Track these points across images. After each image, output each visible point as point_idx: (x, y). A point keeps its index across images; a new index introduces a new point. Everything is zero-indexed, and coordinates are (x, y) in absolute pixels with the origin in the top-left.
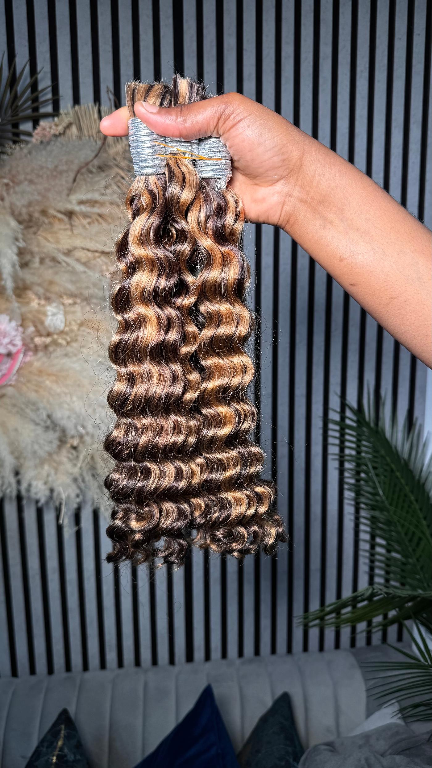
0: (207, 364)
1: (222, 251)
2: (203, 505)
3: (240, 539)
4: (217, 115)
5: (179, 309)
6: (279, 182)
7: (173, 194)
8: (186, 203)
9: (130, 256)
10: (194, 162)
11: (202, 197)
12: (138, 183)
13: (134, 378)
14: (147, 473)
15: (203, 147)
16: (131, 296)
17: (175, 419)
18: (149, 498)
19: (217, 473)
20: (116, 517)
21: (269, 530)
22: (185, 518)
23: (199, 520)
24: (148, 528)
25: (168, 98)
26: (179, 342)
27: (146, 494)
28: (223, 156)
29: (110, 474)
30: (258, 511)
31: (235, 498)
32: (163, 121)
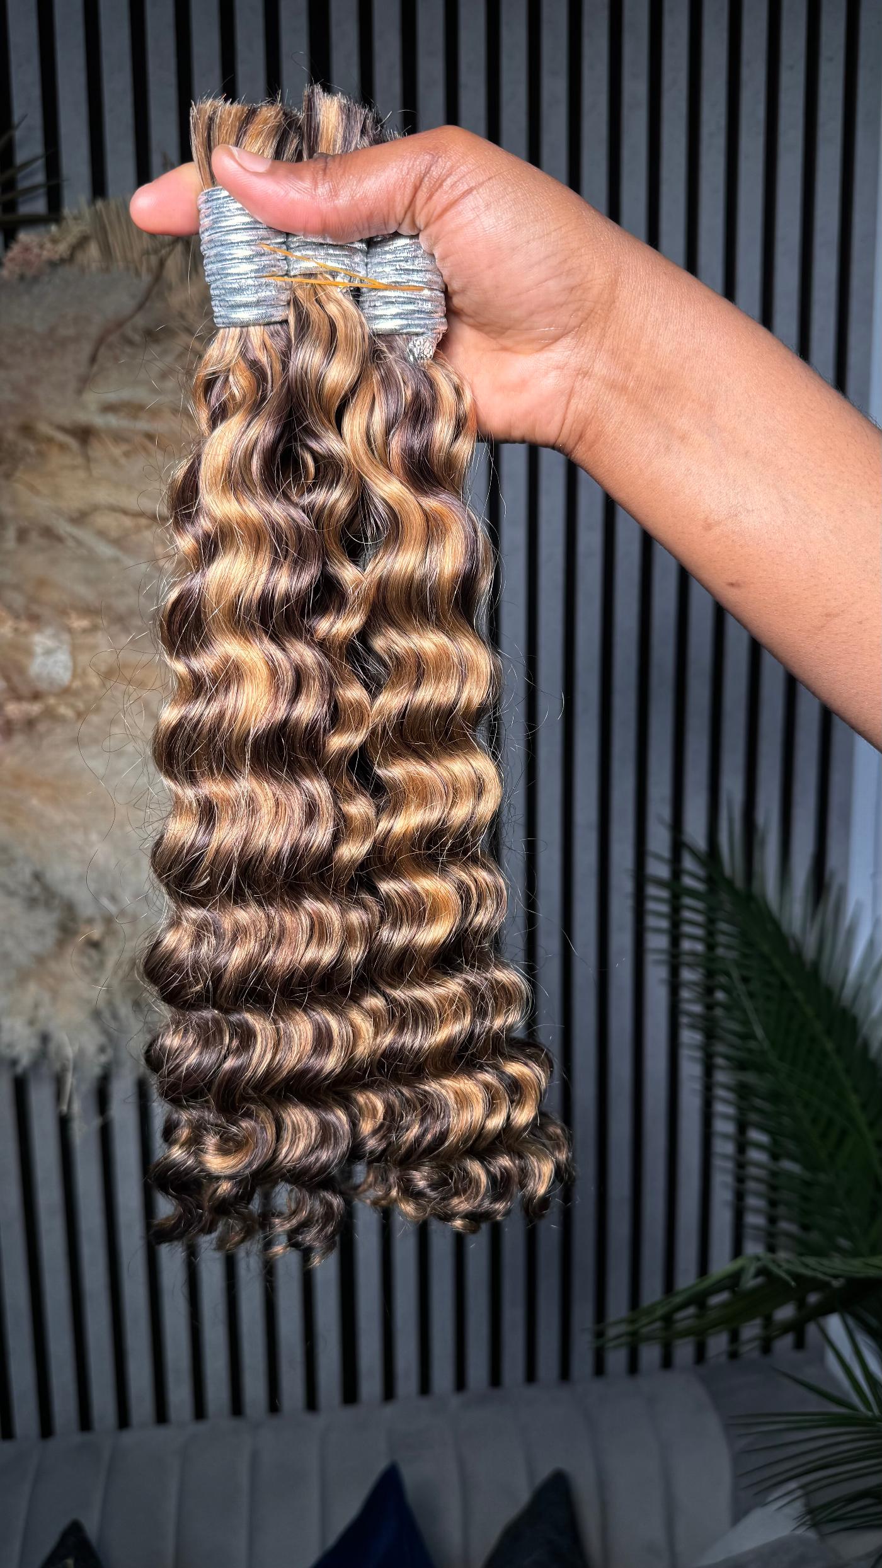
0: (390, 775)
1: (426, 508)
2: (380, 1108)
3: (469, 1187)
4: (412, 179)
5: (323, 646)
6: (558, 342)
7: (307, 369)
8: (338, 389)
9: (203, 517)
10: (356, 294)
11: (376, 377)
12: (223, 347)
13: (212, 814)
14: (246, 1037)
15: (376, 260)
16: (205, 615)
17: (315, 909)
18: (250, 1098)
19: (415, 1033)
20: (173, 1136)
21: (536, 1164)
22: (336, 1143)
23: (372, 1144)
24: (247, 1172)
25: (295, 141)
26: (323, 726)
27: (244, 1088)
28: (424, 280)
29: (158, 1036)
30: (513, 1120)
31: (457, 1092)
32: (282, 193)
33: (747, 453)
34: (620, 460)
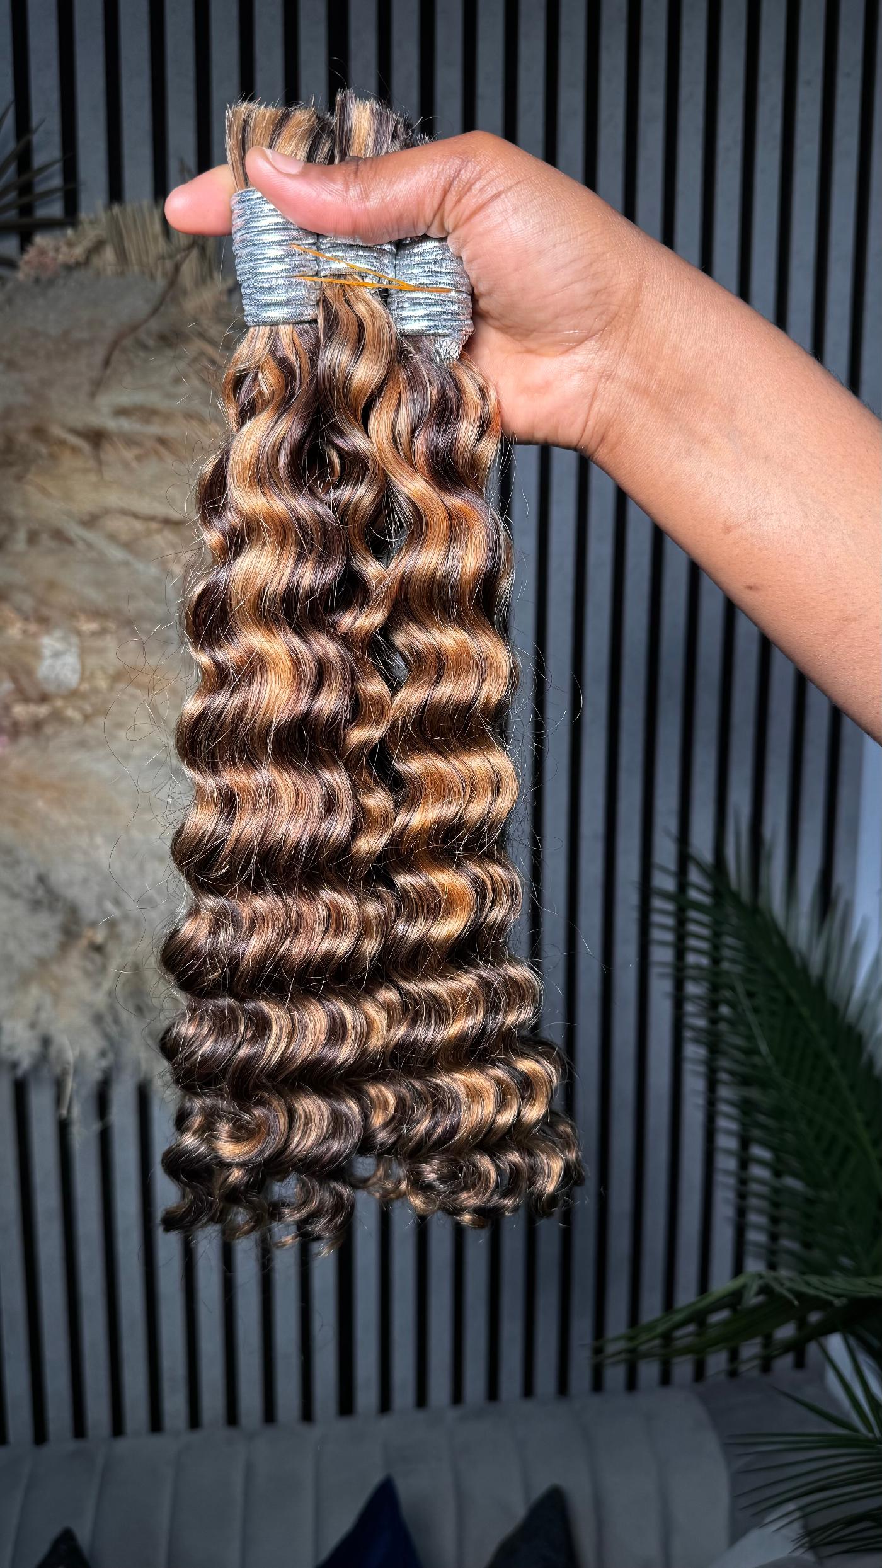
0: (409, 769)
1: (450, 507)
2: (392, 1100)
3: (478, 1182)
4: (442, 183)
5: (346, 639)
6: (583, 345)
7: (335, 367)
8: (364, 389)
9: (230, 511)
10: (384, 295)
11: (403, 376)
12: (253, 345)
13: (233, 803)
14: (262, 1025)
15: (405, 262)
16: (231, 607)
17: (332, 899)
18: (264, 1086)
19: (428, 1025)
20: (186, 1125)
21: (545, 1161)
22: (348, 1134)
23: (382, 1136)
24: (260, 1159)
25: (327, 145)
26: (344, 718)
27: (258, 1076)
28: (452, 282)
29: (174, 1024)
30: (524, 1116)
31: (468, 1086)
32: (314, 194)
33: (767, 457)
34: (641, 462)
